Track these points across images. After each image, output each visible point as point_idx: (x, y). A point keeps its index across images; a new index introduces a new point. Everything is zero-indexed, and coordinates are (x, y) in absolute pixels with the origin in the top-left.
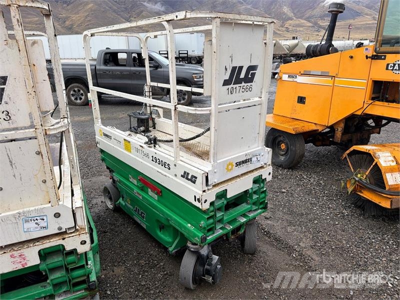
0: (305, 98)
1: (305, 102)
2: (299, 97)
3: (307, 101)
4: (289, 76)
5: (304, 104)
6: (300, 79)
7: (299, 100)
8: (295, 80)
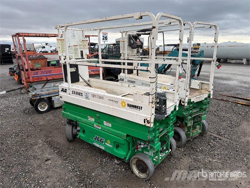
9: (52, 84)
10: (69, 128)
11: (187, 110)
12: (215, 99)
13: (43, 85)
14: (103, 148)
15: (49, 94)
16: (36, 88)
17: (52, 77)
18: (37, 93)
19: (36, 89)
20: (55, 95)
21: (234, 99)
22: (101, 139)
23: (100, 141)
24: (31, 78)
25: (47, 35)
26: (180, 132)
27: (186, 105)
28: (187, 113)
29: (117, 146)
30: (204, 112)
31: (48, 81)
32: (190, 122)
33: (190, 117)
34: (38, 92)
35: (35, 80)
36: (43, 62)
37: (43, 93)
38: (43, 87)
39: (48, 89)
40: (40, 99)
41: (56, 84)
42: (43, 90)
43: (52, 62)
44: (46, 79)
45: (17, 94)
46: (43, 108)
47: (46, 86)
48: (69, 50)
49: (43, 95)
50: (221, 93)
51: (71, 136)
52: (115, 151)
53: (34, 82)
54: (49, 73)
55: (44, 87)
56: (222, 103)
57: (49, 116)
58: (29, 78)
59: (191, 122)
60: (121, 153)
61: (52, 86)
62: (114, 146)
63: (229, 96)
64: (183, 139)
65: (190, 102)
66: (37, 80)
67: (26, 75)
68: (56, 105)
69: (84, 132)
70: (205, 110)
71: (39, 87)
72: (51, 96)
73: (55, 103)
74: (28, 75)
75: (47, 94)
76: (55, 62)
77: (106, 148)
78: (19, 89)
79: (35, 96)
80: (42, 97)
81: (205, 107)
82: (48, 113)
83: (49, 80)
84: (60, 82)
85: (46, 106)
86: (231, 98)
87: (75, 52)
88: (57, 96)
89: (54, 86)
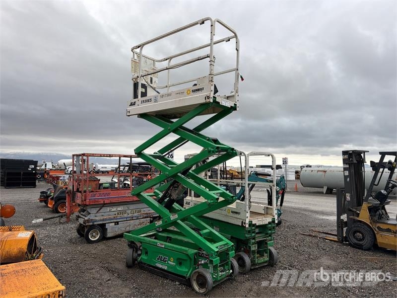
9: (108, 209)
10: (129, 251)
11: (249, 232)
12: (302, 234)
13: (98, 209)
14: (166, 268)
15: (103, 220)
16: (90, 212)
17: (110, 200)
18: (91, 219)
19: (90, 214)
20: (109, 221)
21: (325, 235)
22: (165, 258)
23: (163, 260)
24: (87, 201)
26: (244, 256)
27: (247, 226)
28: (250, 236)
29: (180, 264)
30: (270, 238)
31: (104, 205)
32: (253, 246)
33: (253, 241)
34: (92, 217)
35: (92, 203)
36: (94, 184)
37: (97, 218)
38: (97, 212)
39: (103, 214)
40: (93, 225)
41: (112, 209)
42: (97, 215)
43: (104, 185)
44: (103, 203)
45: (55, 224)
46: (95, 236)
47: (101, 211)
49: (96, 221)
50: (312, 228)
51: (131, 260)
52: (178, 268)
53: (90, 205)
54: (107, 196)
55: (99, 212)
56: (308, 239)
57: (101, 246)
58: (85, 200)
59: (255, 246)
60: (184, 270)
61: (108, 211)
62: (177, 264)
63: (320, 232)
64: (247, 263)
65: (251, 224)
66: (94, 203)
67: (83, 197)
68: (109, 235)
69: (146, 253)
70: (270, 236)
71: (93, 211)
72: (105, 222)
73: (108, 231)
74: (85, 197)
75: (101, 220)
76: (107, 185)
77: (168, 267)
78: (59, 216)
79: (88, 221)
80: (95, 223)
81: (270, 232)
82: (99, 244)
83: (106, 204)
85: (98, 234)
86: (323, 234)
88: (112, 222)
89: (110, 211)
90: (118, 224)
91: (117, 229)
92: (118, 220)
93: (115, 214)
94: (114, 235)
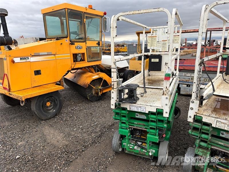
0: (40, 71)
1: (41, 73)
2: (35, 71)
3: (42, 72)
4: (21, 59)
5: (41, 74)
6: (32, 59)
7: (36, 74)
8: (28, 60)
9: (184, 74)
17: (183, 67)
20: (182, 83)
25: (187, 31)
41: (187, 74)
48: (158, 45)
54: (182, 64)
61: (184, 75)
68: (182, 93)
72: (179, 83)
73: (181, 90)
84: (191, 73)
87: (163, 46)
88: (185, 84)
89: (185, 76)
90: (190, 86)
91: (188, 90)
92: (190, 84)
93: (189, 79)
94: (186, 94)
